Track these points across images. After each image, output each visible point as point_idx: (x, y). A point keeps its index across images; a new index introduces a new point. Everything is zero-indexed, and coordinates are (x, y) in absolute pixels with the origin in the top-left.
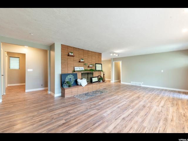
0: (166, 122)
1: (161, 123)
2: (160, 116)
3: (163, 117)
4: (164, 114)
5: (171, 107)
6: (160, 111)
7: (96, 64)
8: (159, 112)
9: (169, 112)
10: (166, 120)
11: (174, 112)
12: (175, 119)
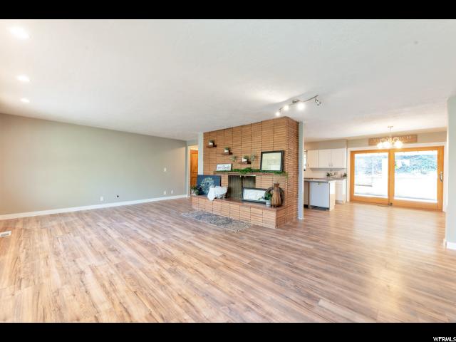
0: (55, 252)
1: (61, 247)
2: (69, 254)
3: (63, 254)
4: (64, 259)
5: (60, 287)
6: (77, 260)
7: (262, 153)
8: (76, 257)
9: (57, 268)
10: (57, 254)
11: (48, 276)
12: (42, 263)
